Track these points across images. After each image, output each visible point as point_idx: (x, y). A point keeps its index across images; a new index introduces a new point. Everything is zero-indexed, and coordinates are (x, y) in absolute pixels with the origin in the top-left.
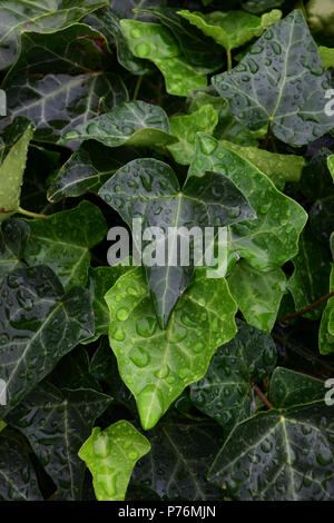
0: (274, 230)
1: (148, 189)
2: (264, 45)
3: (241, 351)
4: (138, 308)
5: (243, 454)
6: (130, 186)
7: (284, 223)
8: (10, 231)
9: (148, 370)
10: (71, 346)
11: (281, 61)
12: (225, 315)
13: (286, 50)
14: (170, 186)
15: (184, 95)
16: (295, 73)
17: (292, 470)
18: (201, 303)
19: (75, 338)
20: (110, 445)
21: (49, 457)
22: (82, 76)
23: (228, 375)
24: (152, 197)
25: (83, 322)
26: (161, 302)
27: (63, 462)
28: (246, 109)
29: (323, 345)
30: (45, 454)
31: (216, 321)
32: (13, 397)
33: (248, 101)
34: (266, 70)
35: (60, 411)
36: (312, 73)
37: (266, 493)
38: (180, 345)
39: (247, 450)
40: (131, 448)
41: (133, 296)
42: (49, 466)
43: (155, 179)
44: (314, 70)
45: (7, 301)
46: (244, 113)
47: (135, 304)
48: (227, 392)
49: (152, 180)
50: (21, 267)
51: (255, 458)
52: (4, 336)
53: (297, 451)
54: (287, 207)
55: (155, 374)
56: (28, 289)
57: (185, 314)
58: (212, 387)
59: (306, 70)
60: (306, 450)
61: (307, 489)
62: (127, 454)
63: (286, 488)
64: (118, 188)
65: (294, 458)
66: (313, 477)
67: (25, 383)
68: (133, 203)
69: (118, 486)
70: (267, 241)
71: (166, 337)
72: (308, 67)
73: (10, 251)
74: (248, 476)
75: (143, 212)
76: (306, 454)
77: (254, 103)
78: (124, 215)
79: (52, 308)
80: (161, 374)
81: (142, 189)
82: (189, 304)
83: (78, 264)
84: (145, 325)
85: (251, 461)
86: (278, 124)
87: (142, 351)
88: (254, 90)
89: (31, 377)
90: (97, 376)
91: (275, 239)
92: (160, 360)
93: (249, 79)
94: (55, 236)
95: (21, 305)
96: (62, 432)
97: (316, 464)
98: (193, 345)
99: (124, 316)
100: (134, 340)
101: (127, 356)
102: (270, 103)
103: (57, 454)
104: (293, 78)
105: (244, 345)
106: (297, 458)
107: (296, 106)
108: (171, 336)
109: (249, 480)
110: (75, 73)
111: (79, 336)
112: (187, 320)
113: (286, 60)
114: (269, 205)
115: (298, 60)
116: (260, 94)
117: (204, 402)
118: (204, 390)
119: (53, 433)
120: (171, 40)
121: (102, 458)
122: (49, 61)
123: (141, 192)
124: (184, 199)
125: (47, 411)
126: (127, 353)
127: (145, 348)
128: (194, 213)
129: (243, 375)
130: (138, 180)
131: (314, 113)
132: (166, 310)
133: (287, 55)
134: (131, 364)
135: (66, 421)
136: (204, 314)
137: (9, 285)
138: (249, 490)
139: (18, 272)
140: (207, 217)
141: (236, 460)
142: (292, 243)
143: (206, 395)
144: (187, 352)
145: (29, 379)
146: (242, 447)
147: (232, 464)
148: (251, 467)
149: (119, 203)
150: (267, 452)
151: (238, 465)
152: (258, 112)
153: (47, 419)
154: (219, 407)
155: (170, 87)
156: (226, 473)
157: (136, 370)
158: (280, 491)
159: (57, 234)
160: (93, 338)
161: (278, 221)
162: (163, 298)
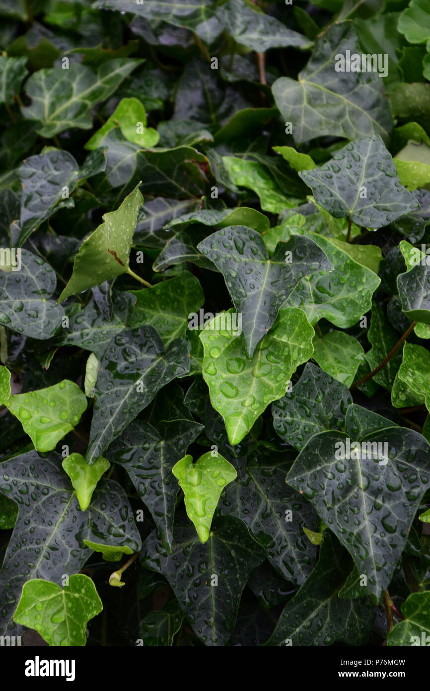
0: (353, 295)
1: (241, 252)
2: (346, 154)
3: (320, 398)
4: (228, 349)
5: (319, 468)
6: (225, 247)
7: (360, 289)
8: (118, 303)
9: (236, 401)
10: (168, 380)
11: (360, 167)
12: (304, 343)
13: (365, 160)
14: (259, 252)
15: (278, 212)
16: (372, 175)
17: (364, 494)
18: (284, 339)
19: (173, 374)
20: (201, 476)
21: (145, 490)
22: (188, 201)
23: (309, 416)
24: (244, 259)
25: (179, 363)
26: (249, 338)
27: (158, 494)
28: (329, 198)
29: (395, 399)
30: (142, 487)
31: (296, 350)
32: (116, 429)
33: (331, 193)
34: (348, 172)
35: (157, 450)
36: (387, 175)
37: (339, 508)
38: (265, 379)
39: (323, 466)
40: (219, 476)
41: (224, 337)
42: (146, 496)
43: (247, 244)
44: (388, 173)
45: (114, 356)
46: (326, 201)
47: (226, 345)
48: (307, 429)
49: (244, 244)
50: (127, 329)
51: (330, 476)
52: (111, 383)
53: (368, 477)
54: (362, 275)
55: (243, 404)
56: (133, 347)
57: (270, 353)
58: (293, 421)
59: (381, 173)
60: (377, 476)
61: (378, 512)
62: (216, 482)
63: (359, 509)
64: (215, 245)
65: (366, 483)
66: (384, 501)
67: (127, 416)
68: (227, 261)
69: (206, 508)
70: (345, 305)
71: (252, 373)
72: (383, 171)
73: (118, 319)
74: (323, 489)
75: (236, 269)
76: (377, 480)
77: (336, 196)
78: (219, 266)
79: (153, 361)
80: (248, 403)
81: (235, 251)
82: (274, 344)
83: (178, 331)
84: (234, 365)
85: (326, 477)
86: (357, 215)
87: (231, 385)
88: (336, 186)
89: (132, 410)
90: (190, 410)
91: (352, 303)
92: (247, 393)
93: (331, 177)
94: (158, 307)
95: (126, 360)
96: (157, 468)
97: (386, 489)
98: (276, 377)
99: (216, 354)
100: (224, 375)
101: (217, 387)
102: (350, 198)
103: (153, 488)
104: (370, 179)
105: (323, 393)
106: (369, 483)
107: (372, 200)
108: (257, 372)
109: (324, 492)
110: (182, 198)
111: (176, 373)
112: (272, 358)
113: (364, 166)
114: (348, 276)
115: (375, 166)
116: (342, 189)
117: (286, 432)
118: (286, 422)
119: (151, 469)
120: (268, 177)
121: (193, 486)
122: (159, 182)
123: (235, 254)
124: (272, 265)
125: (145, 449)
126: (218, 385)
127: (235, 384)
128: (280, 273)
129: (322, 421)
130: (232, 243)
131: (388, 205)
132: (253, 344)
133: (365, 163)
134: (221, 395)
135: (162, 458)
136: (287, 349)
137: (116, 343)
138: (324, 501)
139: (124, 333)
140: (291, 275)
141: (312, 471)
142: (367, 301)
143: (288, 427)
144: (271, 383)
145: (130, 413)
146: (318, 462)
147: (309, 473)
148: (326, 482)
149: (215, 257)
150: (341, 472)
151: (314, 476)
152: (338, 203)
153: (145, 457)
154: (300, 440)
155: (264, 205)
156: (303, 480)
157: (225, 400)
158: (353, 511)
159: (161, 306)
160: (188, 374)
161: (355, 287)
162: (251, 335)
